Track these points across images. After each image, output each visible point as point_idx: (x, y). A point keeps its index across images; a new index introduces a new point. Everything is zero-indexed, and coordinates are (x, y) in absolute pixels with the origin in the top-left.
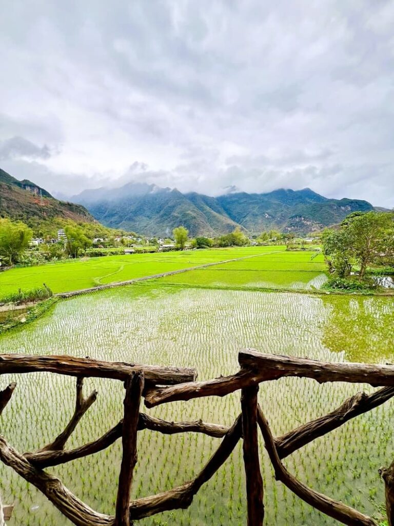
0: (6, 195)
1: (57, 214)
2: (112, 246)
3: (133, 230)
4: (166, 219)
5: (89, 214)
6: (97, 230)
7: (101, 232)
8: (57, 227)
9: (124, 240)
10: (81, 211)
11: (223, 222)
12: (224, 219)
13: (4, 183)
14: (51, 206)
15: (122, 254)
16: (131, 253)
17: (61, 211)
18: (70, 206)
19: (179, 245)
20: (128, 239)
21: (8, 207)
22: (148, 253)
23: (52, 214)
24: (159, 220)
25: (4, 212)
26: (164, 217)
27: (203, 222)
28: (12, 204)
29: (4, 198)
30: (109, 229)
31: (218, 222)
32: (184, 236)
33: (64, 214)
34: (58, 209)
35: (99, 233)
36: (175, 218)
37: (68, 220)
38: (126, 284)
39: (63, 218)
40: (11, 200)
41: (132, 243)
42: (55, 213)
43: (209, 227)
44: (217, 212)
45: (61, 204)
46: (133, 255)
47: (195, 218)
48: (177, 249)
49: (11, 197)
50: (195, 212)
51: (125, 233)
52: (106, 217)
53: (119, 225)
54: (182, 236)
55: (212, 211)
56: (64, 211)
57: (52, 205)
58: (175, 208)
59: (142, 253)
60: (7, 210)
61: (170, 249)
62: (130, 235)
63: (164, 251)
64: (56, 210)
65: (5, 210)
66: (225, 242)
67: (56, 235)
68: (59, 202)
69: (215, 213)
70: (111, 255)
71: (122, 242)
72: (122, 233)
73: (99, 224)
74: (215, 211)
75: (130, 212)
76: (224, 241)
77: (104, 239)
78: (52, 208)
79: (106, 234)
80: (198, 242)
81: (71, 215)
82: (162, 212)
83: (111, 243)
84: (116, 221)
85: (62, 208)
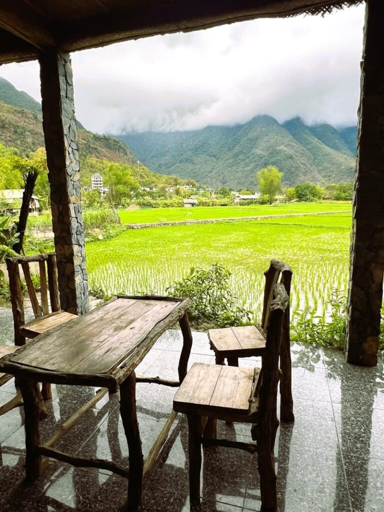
0: (31, 127)
1: (90, 152)
2: (163, 198)
3: (192, 178)
4: (243, 160)
5: (130, 152)
6: (141, 176)
7: (147, 179)
8: (90, 171)
9: (180, 190)
10: (120, 147)
11: (341, 165)
12: (342, 160)
13: (29, 111)
14: (83, 141)
15: (180, 207)
16: (193, 205)
17: (96, 149)
18: (106, 141)
19: (266, 197)
20: (185, 189)
21: (33, 144)
22: (218, 206)
23: (84, 153)
24: (231, 161)
25: (29, 150)
26: (240, 157)
27: (305, 165)
28: (37, 140)
29: (29, 131)
30: (158, 175)
31: (333, 164)
32: (276, 183)
33: (99, 153)
34: (92, 146)
35: (144, 180)
36: (256, 158)
37: (104, 161)
38: (206, 222)
39: (98, 158)
40: (36, 134)
41: (192, 194)
42: (88, 151)
43: (315, 173)
44: (331, 147)
45: (96, 138)
46: (195, 207)
47: (291, 157)
48: (263, 203)
49: (37, 130)
50: (292, 147)
51: (180, 181)
52: (152, 157)
53: (171, 169)
54: (272, 181)
55: (323, 146)
56: (99, 148)
57: (84, 139)
58: (259, 141)
59: (209, 206)
60: (33, 147)
61: (251, 202)
62: (187, 184)
63: (242, 204)
64: (90, 146)
65: (30, 148)
66: (346, 194)
67: (89, 181)
68: (92, 136)
69: (328, 149)
70: (164, 207)
71: (177, 192)
72: (176, 180)
73: (144, 167)
74: (327, 145)
75: (187, 150)
76: (344, 192)
77: (151, 189)
78: (85, 144)
79: (153, 182)
80: (297, 192)
81: (107, 153)
82: (236, 149)
83: (162, 194)
84: (166, 164)
85: (98, 143)
